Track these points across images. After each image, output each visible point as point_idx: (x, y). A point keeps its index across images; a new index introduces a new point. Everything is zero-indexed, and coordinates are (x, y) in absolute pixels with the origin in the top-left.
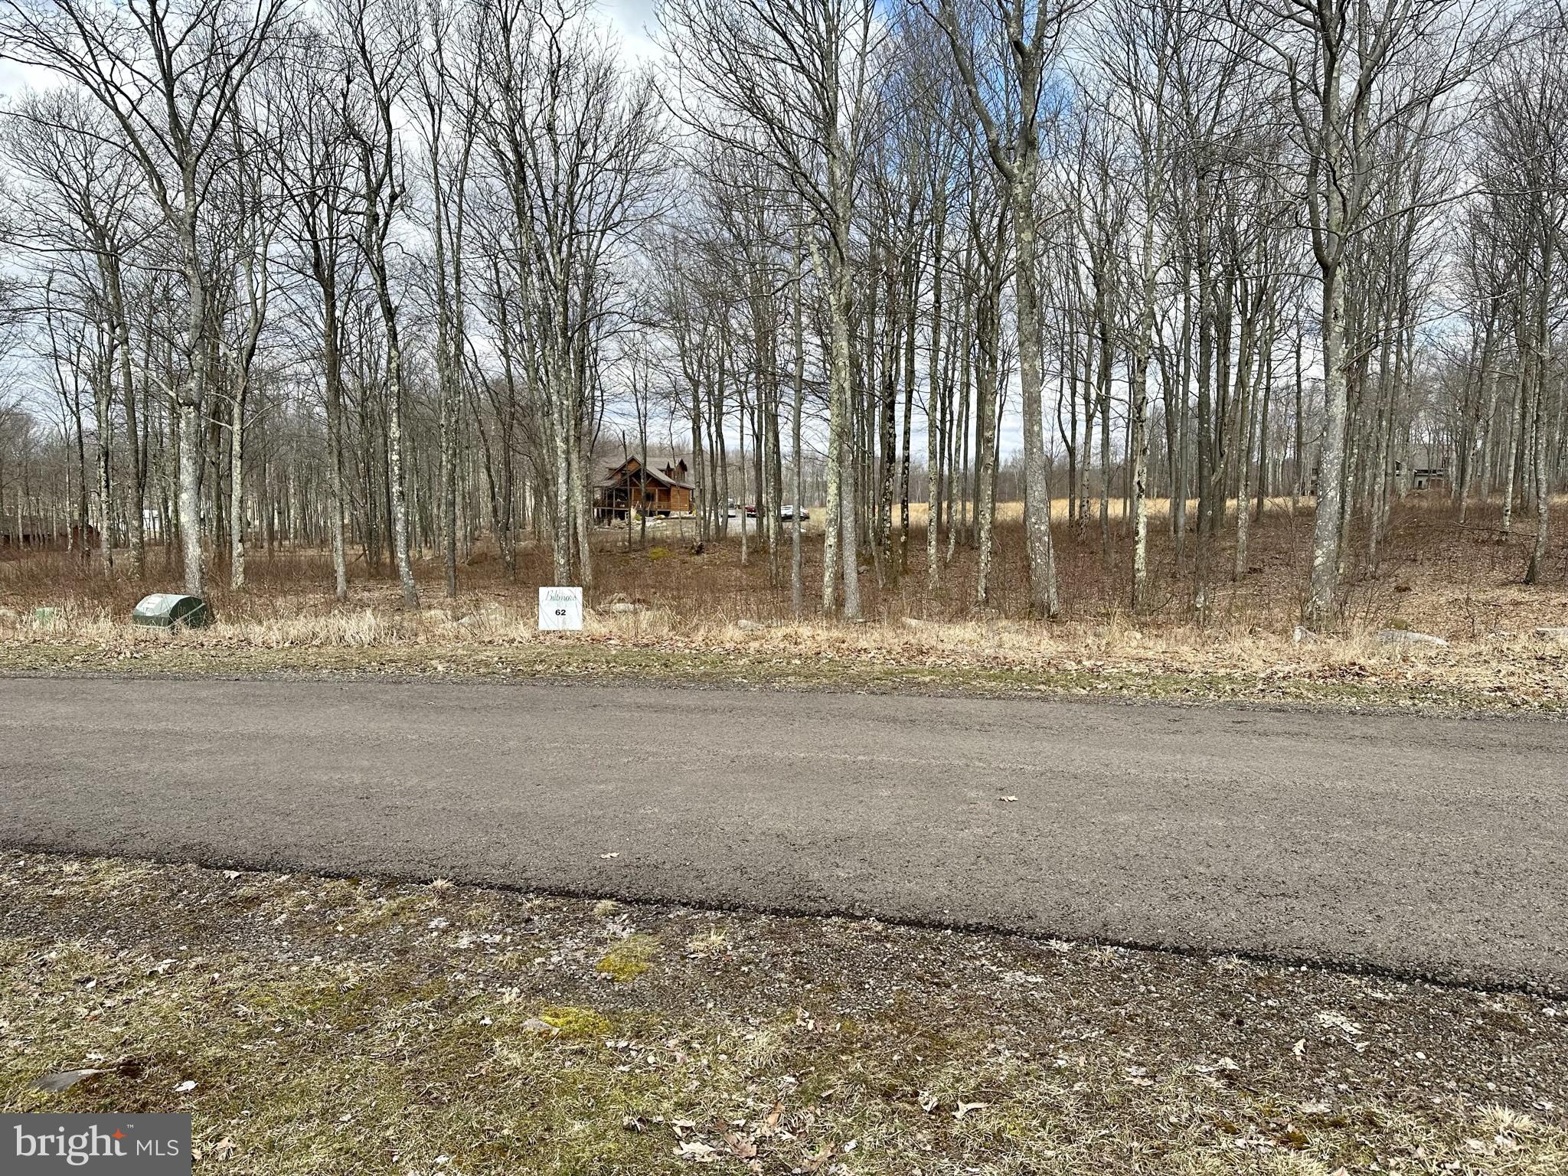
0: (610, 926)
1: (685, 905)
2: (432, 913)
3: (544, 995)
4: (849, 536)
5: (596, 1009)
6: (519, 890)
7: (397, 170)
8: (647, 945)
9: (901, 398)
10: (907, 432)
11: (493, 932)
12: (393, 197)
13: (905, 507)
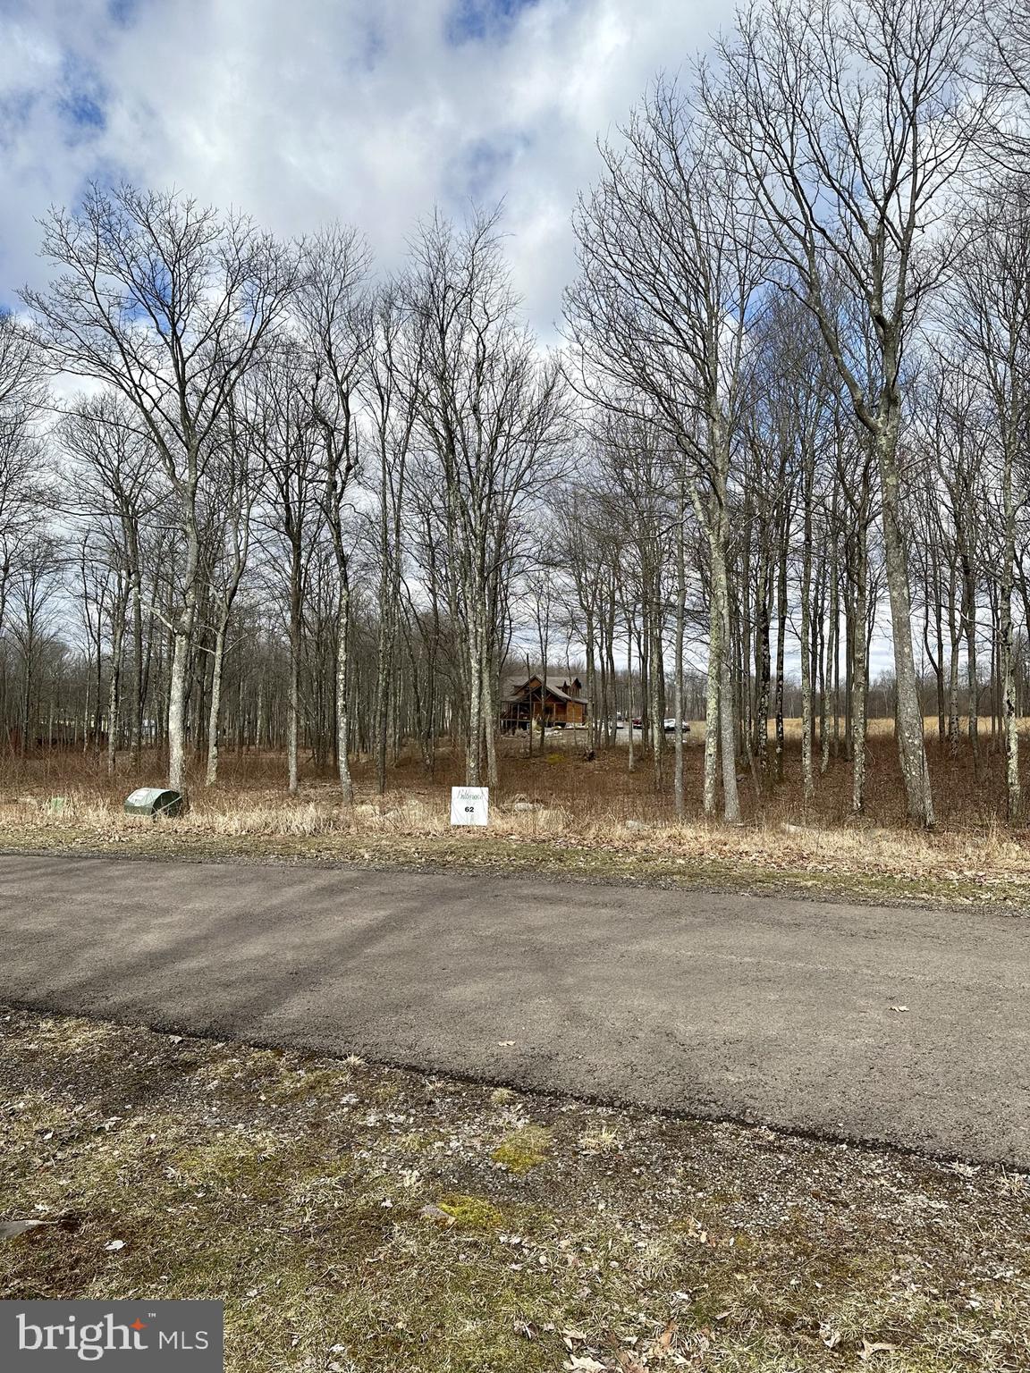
0: (505, 1114)
1: (577, 1099)
2: (346, 1089)
3: (442, 1181)
4: (729, 746)
5: (491, 1200)
6: (423, 1072)
7: (353, 448)
8: (539, 1137)
9: (774, 624)
10: (781, 654)
11: (397, 1112)
12: (349, 468)
13: (779, 721)
